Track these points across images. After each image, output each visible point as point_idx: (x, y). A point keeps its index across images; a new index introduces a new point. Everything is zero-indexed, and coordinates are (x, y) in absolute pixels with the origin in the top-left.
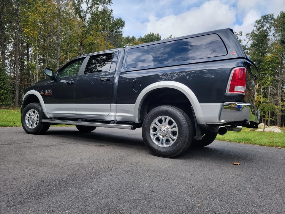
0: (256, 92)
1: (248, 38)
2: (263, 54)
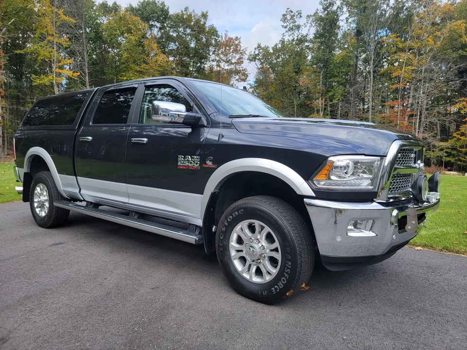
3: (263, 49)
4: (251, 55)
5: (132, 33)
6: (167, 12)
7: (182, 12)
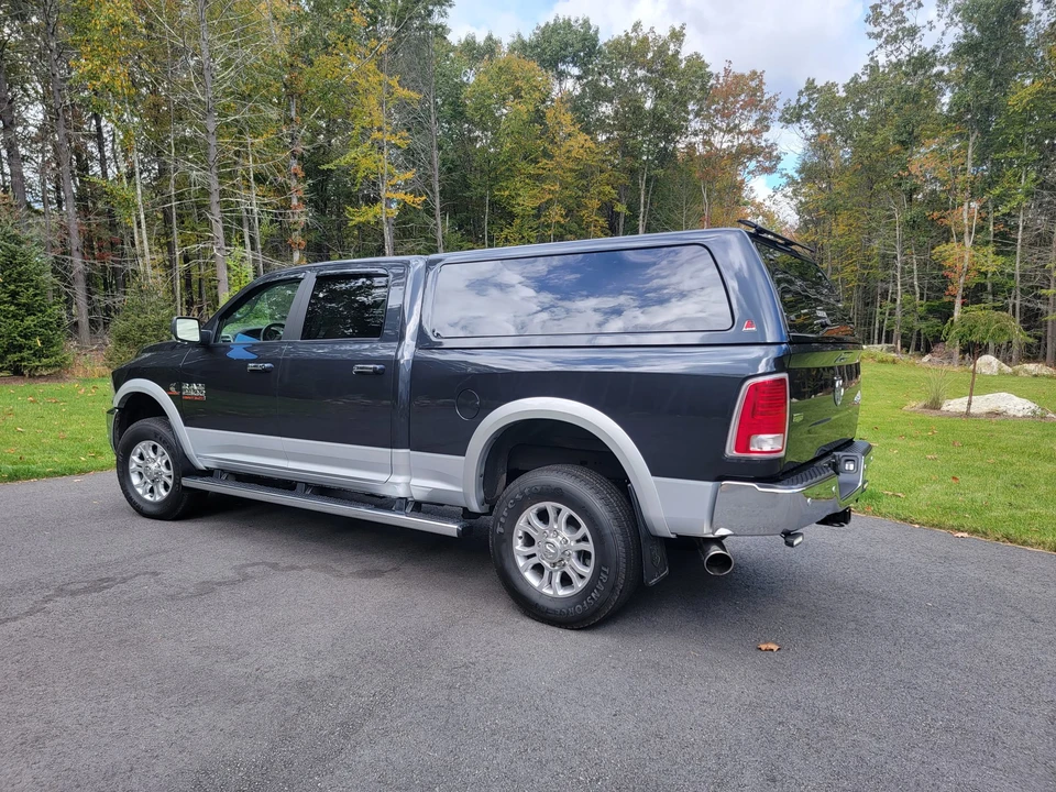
0: (970, 233)
1: (946, 14)
2: (1002, 81)
3: (819, 91)
4: (788, 109)
5: (521, 97)
6: (594, 39)
7: (627, 35)
